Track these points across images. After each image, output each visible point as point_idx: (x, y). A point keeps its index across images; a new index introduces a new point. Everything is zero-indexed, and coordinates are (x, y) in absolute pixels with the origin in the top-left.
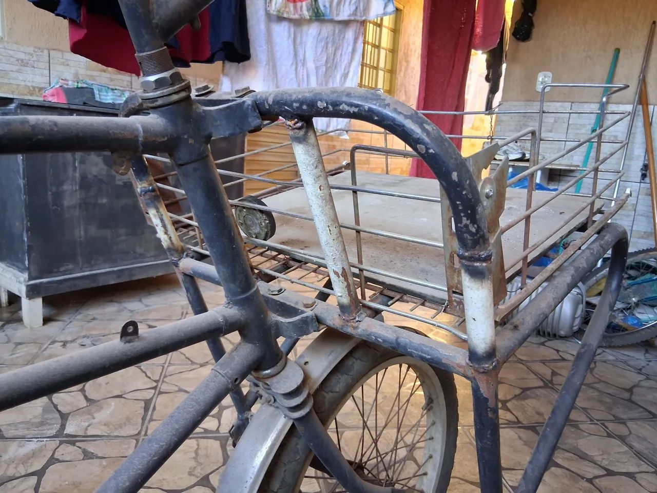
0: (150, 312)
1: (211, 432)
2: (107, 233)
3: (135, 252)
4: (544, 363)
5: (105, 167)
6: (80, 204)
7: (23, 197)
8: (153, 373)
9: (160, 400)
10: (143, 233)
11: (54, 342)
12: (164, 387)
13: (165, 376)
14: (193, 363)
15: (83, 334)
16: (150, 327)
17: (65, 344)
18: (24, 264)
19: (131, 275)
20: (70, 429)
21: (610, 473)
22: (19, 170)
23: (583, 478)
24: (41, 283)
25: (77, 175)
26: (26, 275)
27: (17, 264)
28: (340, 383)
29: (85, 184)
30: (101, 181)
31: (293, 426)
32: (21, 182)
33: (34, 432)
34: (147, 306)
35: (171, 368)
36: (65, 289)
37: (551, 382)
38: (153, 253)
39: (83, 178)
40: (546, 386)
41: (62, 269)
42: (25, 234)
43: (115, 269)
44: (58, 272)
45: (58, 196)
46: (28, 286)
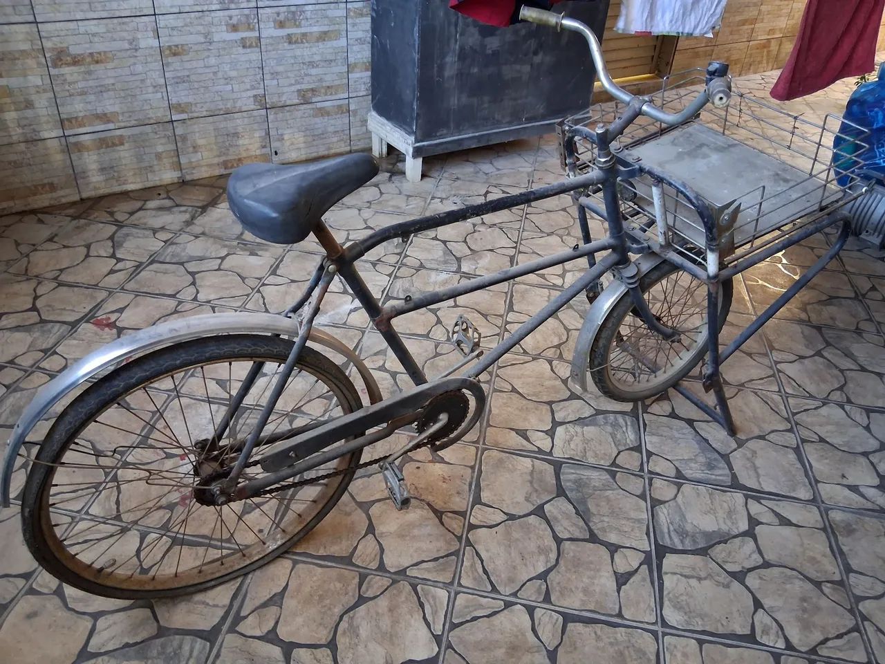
0: (501, 176)
1: (558, 286)
2: (475, 100)
3: (494, 119)
4: (869, 278)
5: (480, 37)
6: (457, 75)
7: (417, 70)
8: (512, 235)
9: (521, 257)
10: (502, 100)
11: (433, 198)
12: (522, 249)
13: (521, 240)
14: (542, 232)
15: (453, 193)
16: (504, 192)
17: (442, 200)
18: (412, 129)
19: (488, 141)
20: (464, 268)
21: (863, 369)
22: (414, 45)
23: (837, 367)
24: (424, 146)
25: (457, 47)
26: (413, 138)
27: (404, 127)
28: (654, 276)
29: (462, 56)
30: (475, 51)
31: (628, 291)
32: (416, 56)
33: (442, 267)
34: (498, 170)
35: (525, 234)
36: (440, 151)
37: (864, 296)
38: (508, 119)
39: (462, 49)
40: (856, 298)
41: (438, 134)
42: (415, 103)
43: (477, 134)
44: (436, 136)
45: (441, 68)
46: (414, 148)
